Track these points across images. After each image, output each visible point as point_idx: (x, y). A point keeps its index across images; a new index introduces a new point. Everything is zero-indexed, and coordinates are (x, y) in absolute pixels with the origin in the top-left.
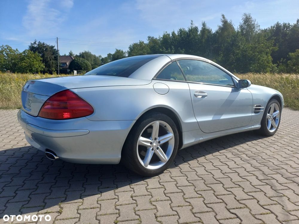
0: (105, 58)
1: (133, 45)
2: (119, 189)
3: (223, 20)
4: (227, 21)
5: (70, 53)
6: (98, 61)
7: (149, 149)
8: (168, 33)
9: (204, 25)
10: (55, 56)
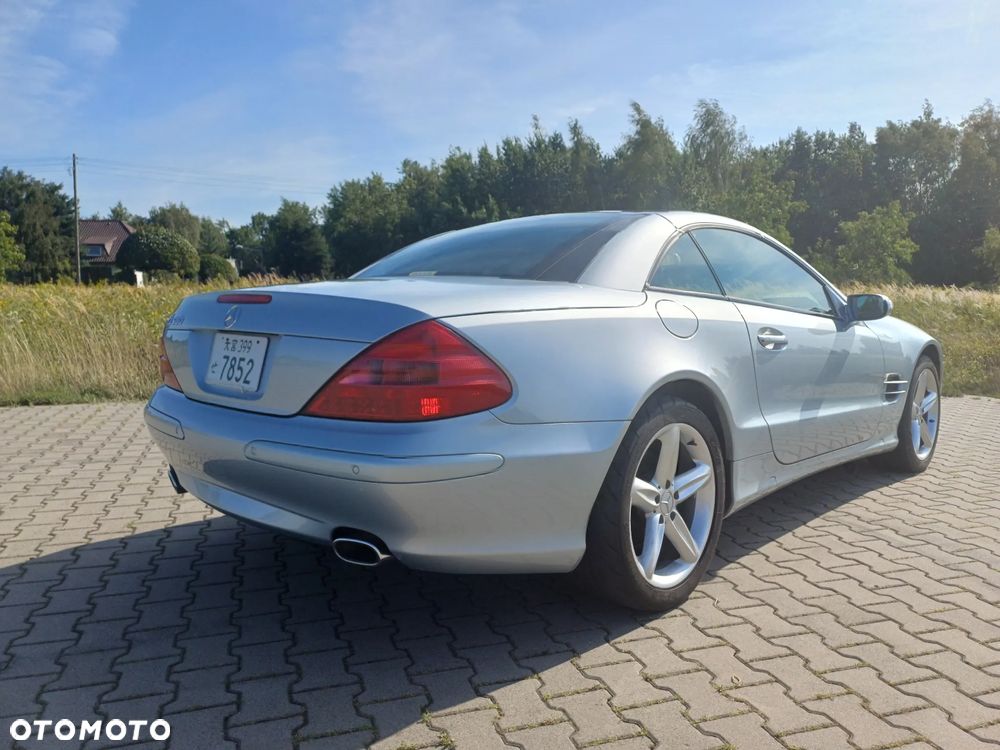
0: (243, 228)
1: (342, 188)
2: (583, 655)
3: (637, 117)
4: (650, 123)
5: (113, 211)
6: (216, 240)
7: (651, 518)
8: (465, 150)
9: (575, 130)
10: (65, 221)
